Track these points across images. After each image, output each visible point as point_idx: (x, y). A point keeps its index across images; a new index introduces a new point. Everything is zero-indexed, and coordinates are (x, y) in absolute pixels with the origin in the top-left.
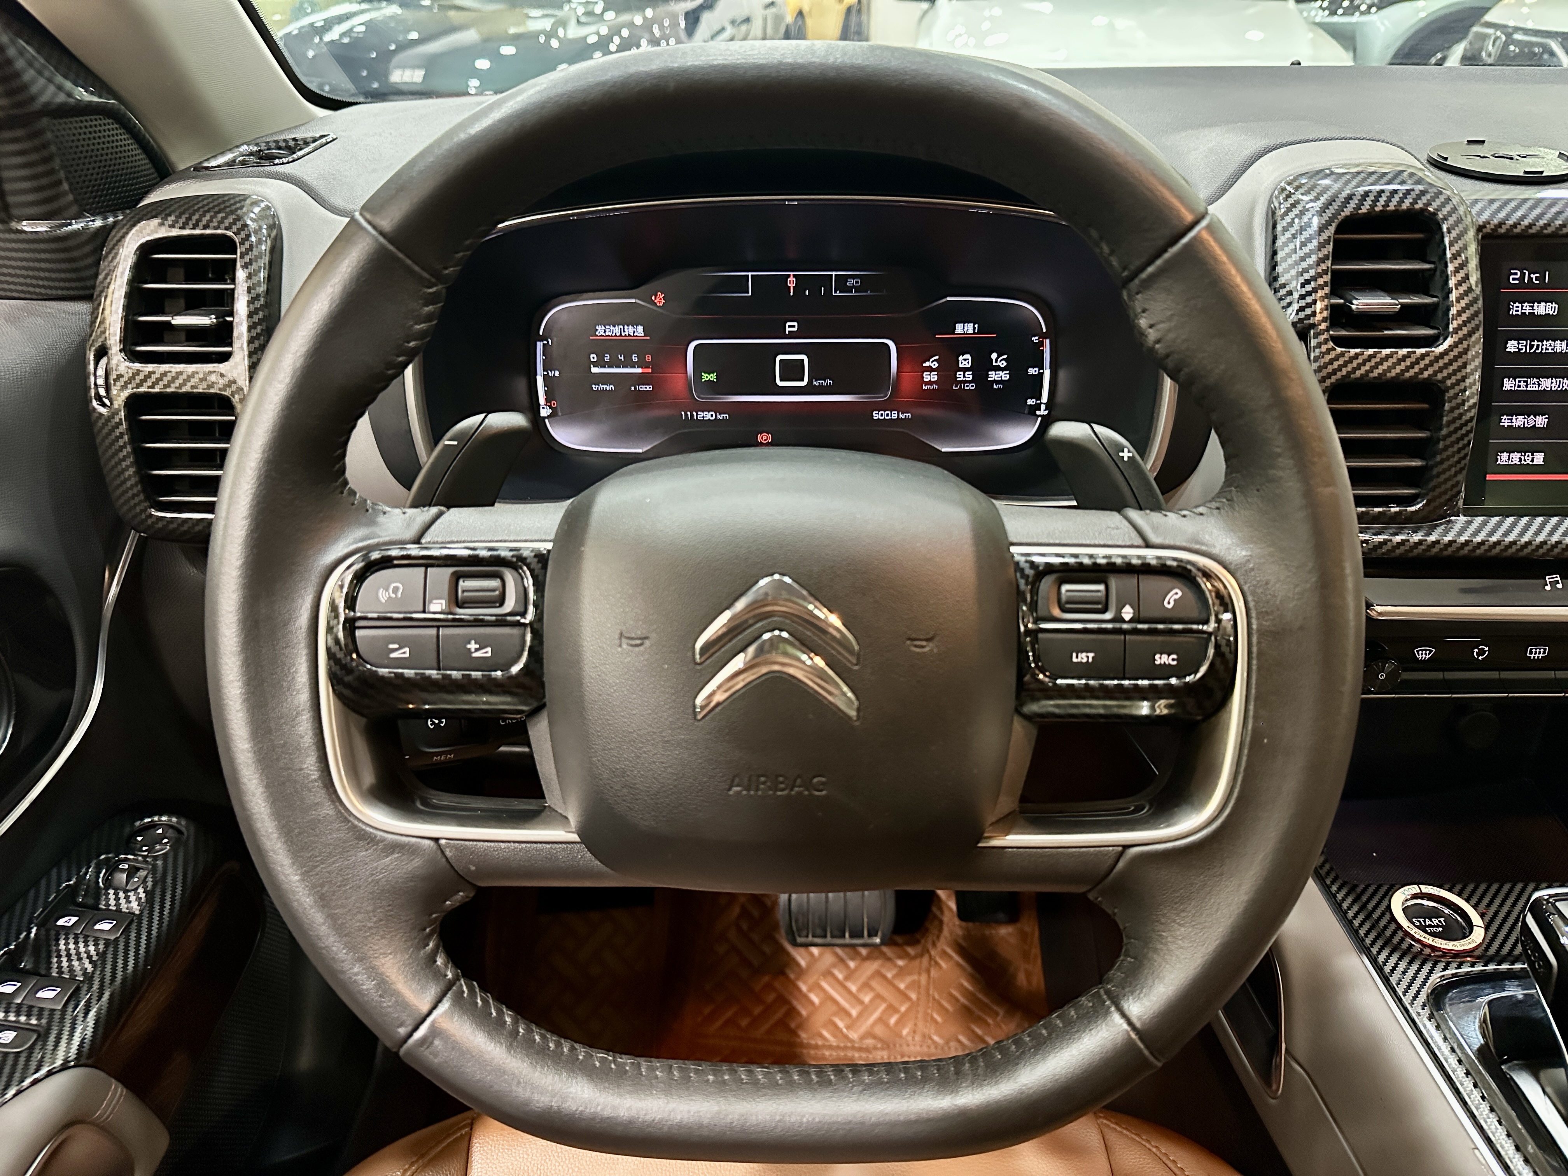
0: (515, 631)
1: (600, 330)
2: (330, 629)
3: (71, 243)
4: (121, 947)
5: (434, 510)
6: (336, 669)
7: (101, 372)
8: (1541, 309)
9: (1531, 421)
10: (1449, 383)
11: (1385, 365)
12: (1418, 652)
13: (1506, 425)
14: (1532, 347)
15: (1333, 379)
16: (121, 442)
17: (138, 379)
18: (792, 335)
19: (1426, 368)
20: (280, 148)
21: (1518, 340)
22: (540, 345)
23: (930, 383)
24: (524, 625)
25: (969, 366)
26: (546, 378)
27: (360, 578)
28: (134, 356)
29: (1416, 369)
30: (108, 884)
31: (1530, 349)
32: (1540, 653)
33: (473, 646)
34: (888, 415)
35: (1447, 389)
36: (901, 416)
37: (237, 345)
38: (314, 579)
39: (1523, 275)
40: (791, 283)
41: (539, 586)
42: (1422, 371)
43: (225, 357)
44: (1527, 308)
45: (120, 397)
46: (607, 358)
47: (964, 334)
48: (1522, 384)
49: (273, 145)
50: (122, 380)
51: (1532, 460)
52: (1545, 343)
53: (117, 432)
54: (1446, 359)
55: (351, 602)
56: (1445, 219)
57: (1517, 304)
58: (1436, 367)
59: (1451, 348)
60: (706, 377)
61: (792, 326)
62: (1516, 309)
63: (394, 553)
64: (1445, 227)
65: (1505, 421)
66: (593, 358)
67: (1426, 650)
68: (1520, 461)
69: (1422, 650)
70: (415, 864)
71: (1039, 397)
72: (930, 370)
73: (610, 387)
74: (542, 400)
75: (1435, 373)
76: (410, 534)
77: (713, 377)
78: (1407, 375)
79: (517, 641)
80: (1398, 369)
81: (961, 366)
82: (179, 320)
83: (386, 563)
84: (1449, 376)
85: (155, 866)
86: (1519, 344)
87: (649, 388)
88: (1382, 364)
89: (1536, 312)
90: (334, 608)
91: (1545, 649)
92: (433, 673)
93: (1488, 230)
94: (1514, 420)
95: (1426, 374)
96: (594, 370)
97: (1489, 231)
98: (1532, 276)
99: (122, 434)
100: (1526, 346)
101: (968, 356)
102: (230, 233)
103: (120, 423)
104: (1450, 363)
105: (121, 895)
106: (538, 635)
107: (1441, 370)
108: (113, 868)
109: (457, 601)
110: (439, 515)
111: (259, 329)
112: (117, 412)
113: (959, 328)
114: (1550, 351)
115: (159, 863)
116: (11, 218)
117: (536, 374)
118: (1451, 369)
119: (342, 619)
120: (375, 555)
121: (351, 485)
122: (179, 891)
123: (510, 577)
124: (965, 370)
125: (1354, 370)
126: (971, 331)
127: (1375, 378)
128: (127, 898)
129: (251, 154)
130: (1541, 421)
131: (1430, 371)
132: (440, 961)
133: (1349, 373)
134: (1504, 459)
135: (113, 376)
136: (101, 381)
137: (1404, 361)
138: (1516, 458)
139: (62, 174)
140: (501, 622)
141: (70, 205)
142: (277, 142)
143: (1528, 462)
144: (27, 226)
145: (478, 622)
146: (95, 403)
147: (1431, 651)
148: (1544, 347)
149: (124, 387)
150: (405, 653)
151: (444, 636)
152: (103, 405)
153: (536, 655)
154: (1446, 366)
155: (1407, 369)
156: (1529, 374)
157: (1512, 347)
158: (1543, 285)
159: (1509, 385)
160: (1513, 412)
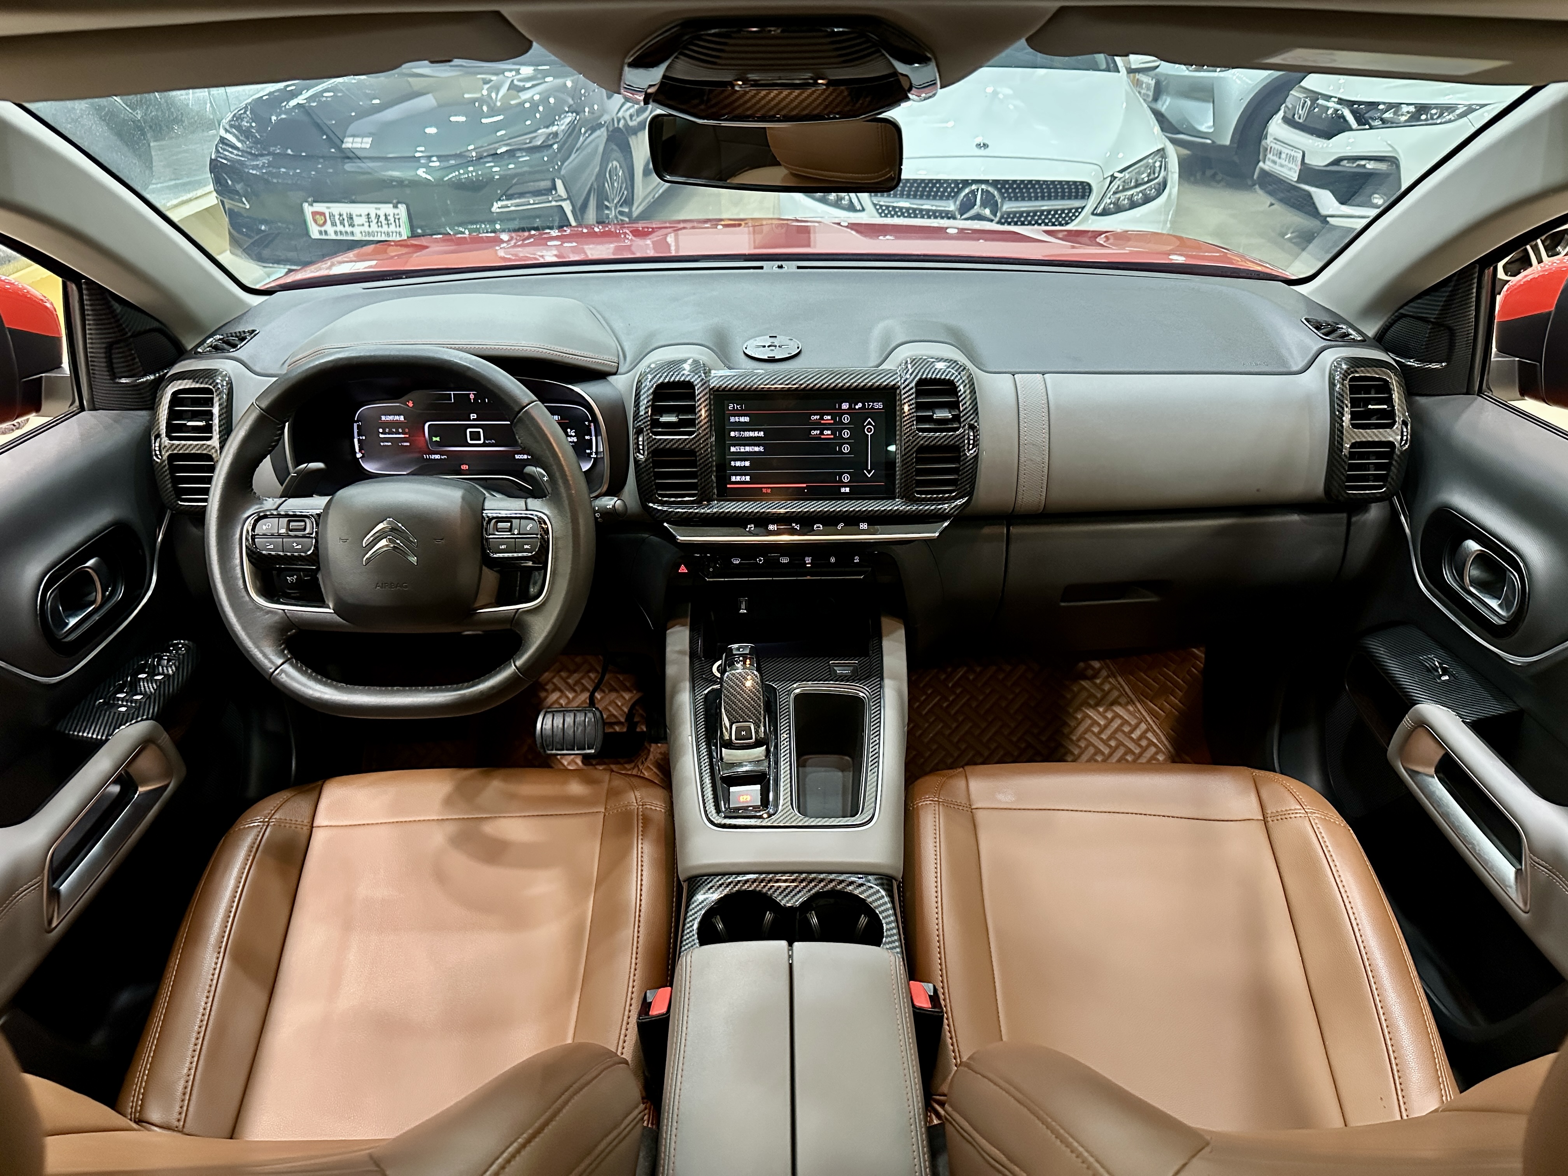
0: (310, 540)
1: (383, 418)
2: (247, 539)
3: (140, 387)
4: (167, 683)
5: (284, 499)
6: (249, 551)
7: (157, 444)
8: (742, 419)
9: (743, 464)
10: (697, 450)
11: (672, 443)
13: (733, 465)
14: (740, 434)
15: (652, 448)
16: (166, 473)
17: (173, 448)
18: (474, 420)
19: (688, 443)
20: (232, 336)
21: (735, 431)
22: (355, 425)
24: (312, 538)
26: (359, 440)
27: (257, 521)
28: (171, 438)
29: (684, 444)
30: (159, 664)
33: (295, 544)
35: (696, 452)
37: (214, 433)
38: (241, 521)
39: (734, 407)
40: (472, 397)
41: (317, 525)
42: (686, 445)
43: (210, 438)
44: (737, 419)
45: (166, 455)
46: (387, 430)
48: (738, 449)
49: (229, 335)
50: (166, 448)
51: (745, 479)
52: (745, 433)
53: (164, 470)
54: (695, 441)
55: (253, 529)
56: (696, 385)
58: (691, 443)
59: (696, 436)
60: (434, 439)
61: (473, 416)
62: (732, 419)
63: (268, 513)
64: (696, 388)
65: (733, 463)
66: (381, 430)
68: (740, 480)
70: (276, 618)
71: (591, 449)
73: (390, 444)
74: (357, 449)
75: (691, 446)
76: (275, 507)
77: (438, 439)
78: (680, 447)
79: (310, 543)
80: (677, 444)
82: (190, 424)
83: (266, 517)
84: (696, 447)
85: (179, 658)
86: (735, 433)
87: (408, 444)
88: (670, 442)
89: (740, 420)
90: (248, 532)
91: (787, 559)
92: (281, 553)
94: (736, 463)
95: (687, 447)
96: (381, 436)
97: (715, 389)
98: (738, 407)
99: (166, 471)
100: (738, 434)
102: (211, 387)
103: (165, 466)
105: (165, 668)
106: (317, 542)
107: (693, 445)
108: (160, 659)
109: (288, 529)
110: (286, 500)
111: (223, 427)
112: (164, 461)
114: (748, 436)
115: (181, 657)
116: (116, 378)
117: (354, 438)
118: (697, 444)
119: (250, 534)
120: (262, 514)
121: (255, 490)
122: (190, 667)
123: (307, 520)
125: (660, 444)
127: (668, 448)
128: (167, 669)
129: (220, 339)
130: (747, 464)
131: (689, 445)
132: (286, 652)
133: (658, 445)
135: (163, 446)
136: (157, 448)
137: (679, 441)
138: (738, 478)
139: (136, 355)
140: (304, 537)
141: (140, 372)
142: (231, 333)
144: (123, 381)
145: (296, 537)
146: (155, 458)
149: (167, 451)
150: (272, 546)
151: (286, 542)
152: (158, 458)
153: (316, 547)
154: (695, 443)
155: (681, 443)
156: (740, 445)
157: (732, 434)
158: (742, 409)
159: (733, 449)
160: (735, 460)
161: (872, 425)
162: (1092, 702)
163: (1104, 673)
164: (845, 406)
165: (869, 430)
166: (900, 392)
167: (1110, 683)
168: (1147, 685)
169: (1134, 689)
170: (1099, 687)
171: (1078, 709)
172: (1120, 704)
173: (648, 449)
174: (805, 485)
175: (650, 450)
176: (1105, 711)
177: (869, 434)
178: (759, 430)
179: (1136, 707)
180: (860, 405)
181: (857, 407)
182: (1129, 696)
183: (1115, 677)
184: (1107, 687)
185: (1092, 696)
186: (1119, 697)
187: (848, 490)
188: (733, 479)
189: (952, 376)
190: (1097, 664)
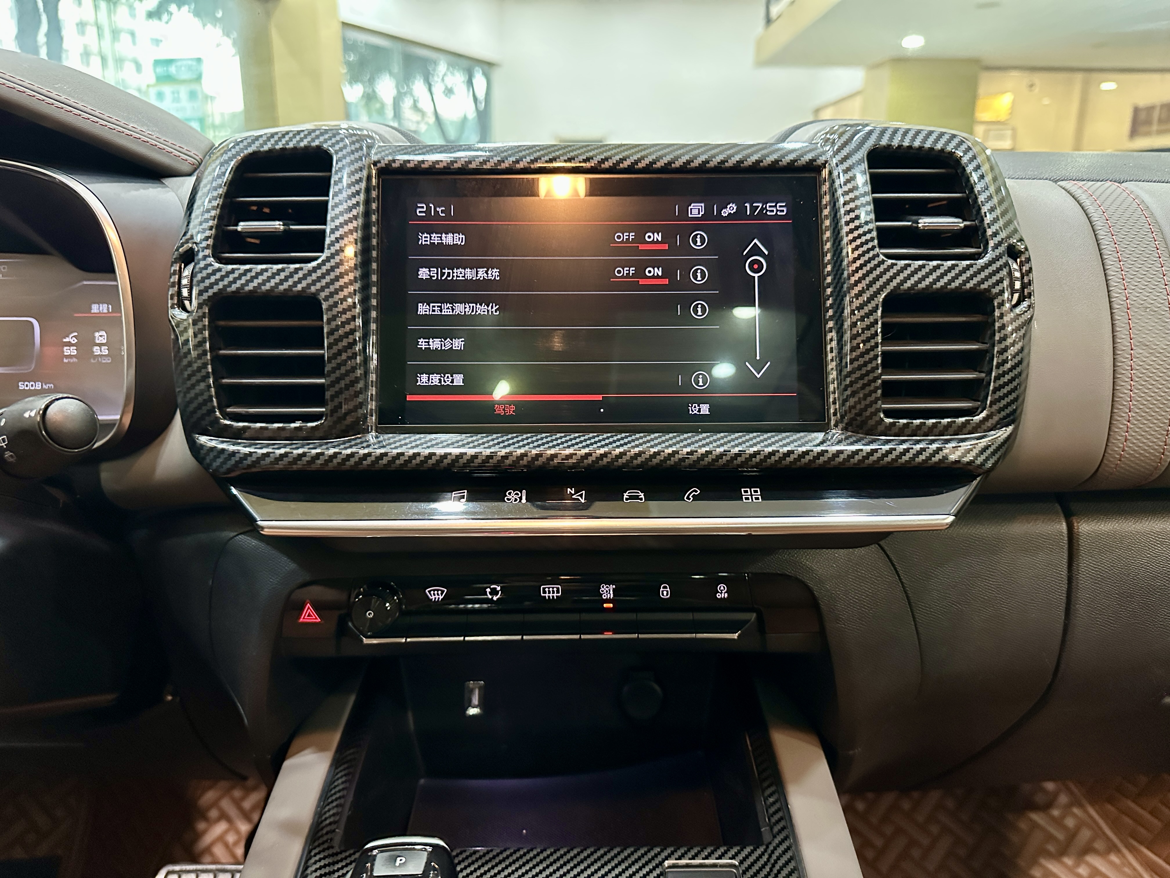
8: (449, 239)
9: (447, 344)
10: (323, 295)
11: (260, 279)
12: (429, 592)
13: (423, 347)
14: (443, 274)
15: (211, 292)
19: (300, 281)
21: (429, 267)
23: (70, 356)
25: (105, 341)
29: (290, 282)
31: (442, 276)
32: (553, 592)
34: (32, 386)
36: (44, 386)
39: (429, 209)
42: (295, 284)
44: (435, 238)
47: (100, 313)
48: (436, 308)
51: (452, 382)
52: (455, 271)
54: (318, 274)
56: (337, 159)
57: (426, 235)
58: (309, 280)
59: (324, 262)
62: (424, 239)
65: (422, 343)
67: (438, 590)
68: (440, 382)
69: (434, 590)
72: (69, 344)
75: (309, 286)
78: (281, 288)
80: (273, 282)
81: (97, 342)
84: (323, 289)
86: (430, 271)
88: (257, 278)
89: (444, 242)
91: (558, 589)
93: (382, 164)
94: (431, 343)
95: (299, 287)
97: (384, 165)
98: (438, 209)
100: (437, 273)
101: (103, 333)
104: (323, 276)
107: (314, 283)
113: (95, 308)
114: (461, 278)
118: (324, 282)
124: (100, 345)
125: (231, 283)
126: (105, 311)
127: (250, 291)
130: (458, 344)
131: (304, 284)
133: (225, 286)
134: (424, 380)
137: (279, 275)
138: (435, 379)
143: (448, 383)
147: (443, 592)
148: (455, 274)
154: (319, 279)
155: (282, 282)
156: (442, 300)
157: (423, 273)
158: (448, 217)
159: (423, 309)
160: (429, 335)
161: (762, 254)
162: (1051, 848)
163: (1063, 799)
164: (696, 210)
165: (756, 266)
166: (830, 173)
167: (1075, 815)
168: (1138, 820)
169: (1115, 825)
170: (1058, 822)
171: (1034, 862)
172: (1096, 852)
173: (200, 293)
174: (599, 398)
175: (205, 296)
176: (1077, 865)
177: (756, 275)
178: (488, 266)
179: (1124, 856)
180: (731, 209)
181: (725, 213)
182: (1108, 839)
183: (1081, 806)
184: (1070, 822)
185: (1050, 838)
186: (1092, 840)
187: (705, 409)
188: (423, 379)
189: (949, 141)
190: (1050, 786)
